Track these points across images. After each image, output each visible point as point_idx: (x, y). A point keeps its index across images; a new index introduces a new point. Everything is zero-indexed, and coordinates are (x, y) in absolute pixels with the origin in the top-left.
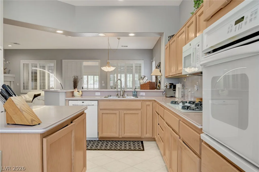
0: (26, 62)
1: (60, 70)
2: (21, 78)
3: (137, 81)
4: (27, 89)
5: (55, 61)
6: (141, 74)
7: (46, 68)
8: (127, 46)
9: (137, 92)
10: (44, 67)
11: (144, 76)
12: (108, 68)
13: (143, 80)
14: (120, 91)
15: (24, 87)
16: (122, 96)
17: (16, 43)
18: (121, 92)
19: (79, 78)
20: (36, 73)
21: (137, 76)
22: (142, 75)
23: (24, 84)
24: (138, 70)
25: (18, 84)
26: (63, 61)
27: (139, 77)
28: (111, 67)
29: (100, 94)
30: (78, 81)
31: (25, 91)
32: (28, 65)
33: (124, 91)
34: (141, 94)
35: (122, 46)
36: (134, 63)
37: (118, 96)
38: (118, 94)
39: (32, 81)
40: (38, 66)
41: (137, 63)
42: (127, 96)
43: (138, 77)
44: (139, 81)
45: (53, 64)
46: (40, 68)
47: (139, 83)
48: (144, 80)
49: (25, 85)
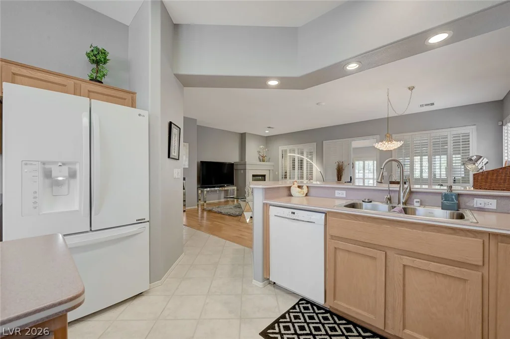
0: (281, 148)
1: (320, 154)
2: (279, 167)
3: (460, 167)
5: (315, 144)
6: (469, 152)
7: (305, 154)
8: (432, 104)
9: (459, 195)
10: (302, 153)
11: (476, 156)
12: (386, 143)
13: (474, 164)
14: (398, 189)
15: (282, 176)
16: (405, 203)
17: (269, 128)
18: (402, 194)
19: (345, 164)
20: (294, 160)
21: (457, 159)
22: (471, 155)
23: (282, 173)
24: (461, 146)
25: (277, 173)
26: (324, 142)
27: (462, 159)
28: (394, 142)
29: (345, 194)
30: (343, 168)
32: (286, 151)
33: (411, 192)
34: (478, 202)
35: (422, 106)
36: (450, 134)
37: (391, 203)
38: (390, 199)
40: (296, 151)
41: (459, 132)
42: (421, 205)
43: (460, 159)
44: (463, 167)
45: (313, 146)
46: (298, 154)
47: (463, 170)
48: (477, 165)
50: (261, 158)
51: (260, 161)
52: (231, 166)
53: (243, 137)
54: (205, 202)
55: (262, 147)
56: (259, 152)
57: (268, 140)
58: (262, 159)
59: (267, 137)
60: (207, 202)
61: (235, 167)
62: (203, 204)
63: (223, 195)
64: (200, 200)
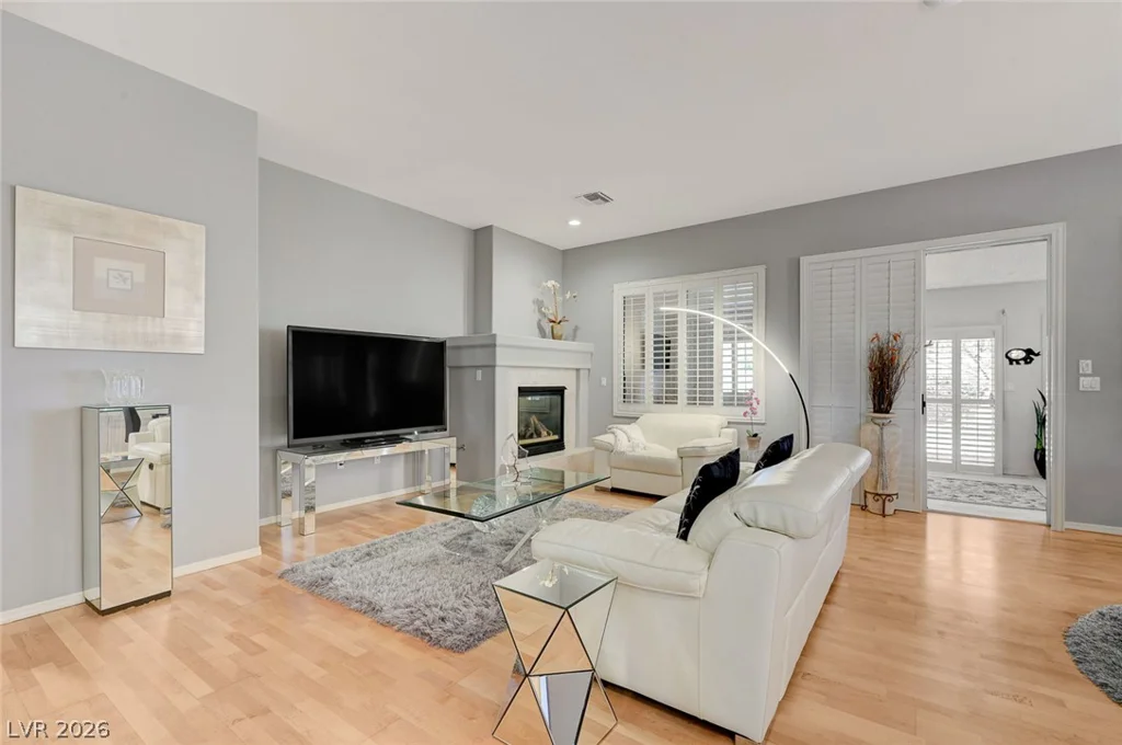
0: (622, 289)
2: (615, 358)
4: (637, 399)
5: (761, 270)
7: (719, 309)
15: (625, 391)
20: (672, 332)
23: (624, 379)
25: (604, 382)
26: (804, 261)
31: (630, 410)
32: (640, 301)
39: (655, 367)
40: (682, 297)
45: (746, 287)
49: (629, 385)
50: (547, 327)
51: (544, 335)
52: (436, 351)
53: (481, 242)
54: (310, 509)
55: (551, 283)
56: (539, 304)
57: (571, 262)
58: (552, 328)
59: (565, 253)
60: (319, 510)
61: (450, 358)
62: (301, 522)
63: (399, 471)
64: (288, 495)
